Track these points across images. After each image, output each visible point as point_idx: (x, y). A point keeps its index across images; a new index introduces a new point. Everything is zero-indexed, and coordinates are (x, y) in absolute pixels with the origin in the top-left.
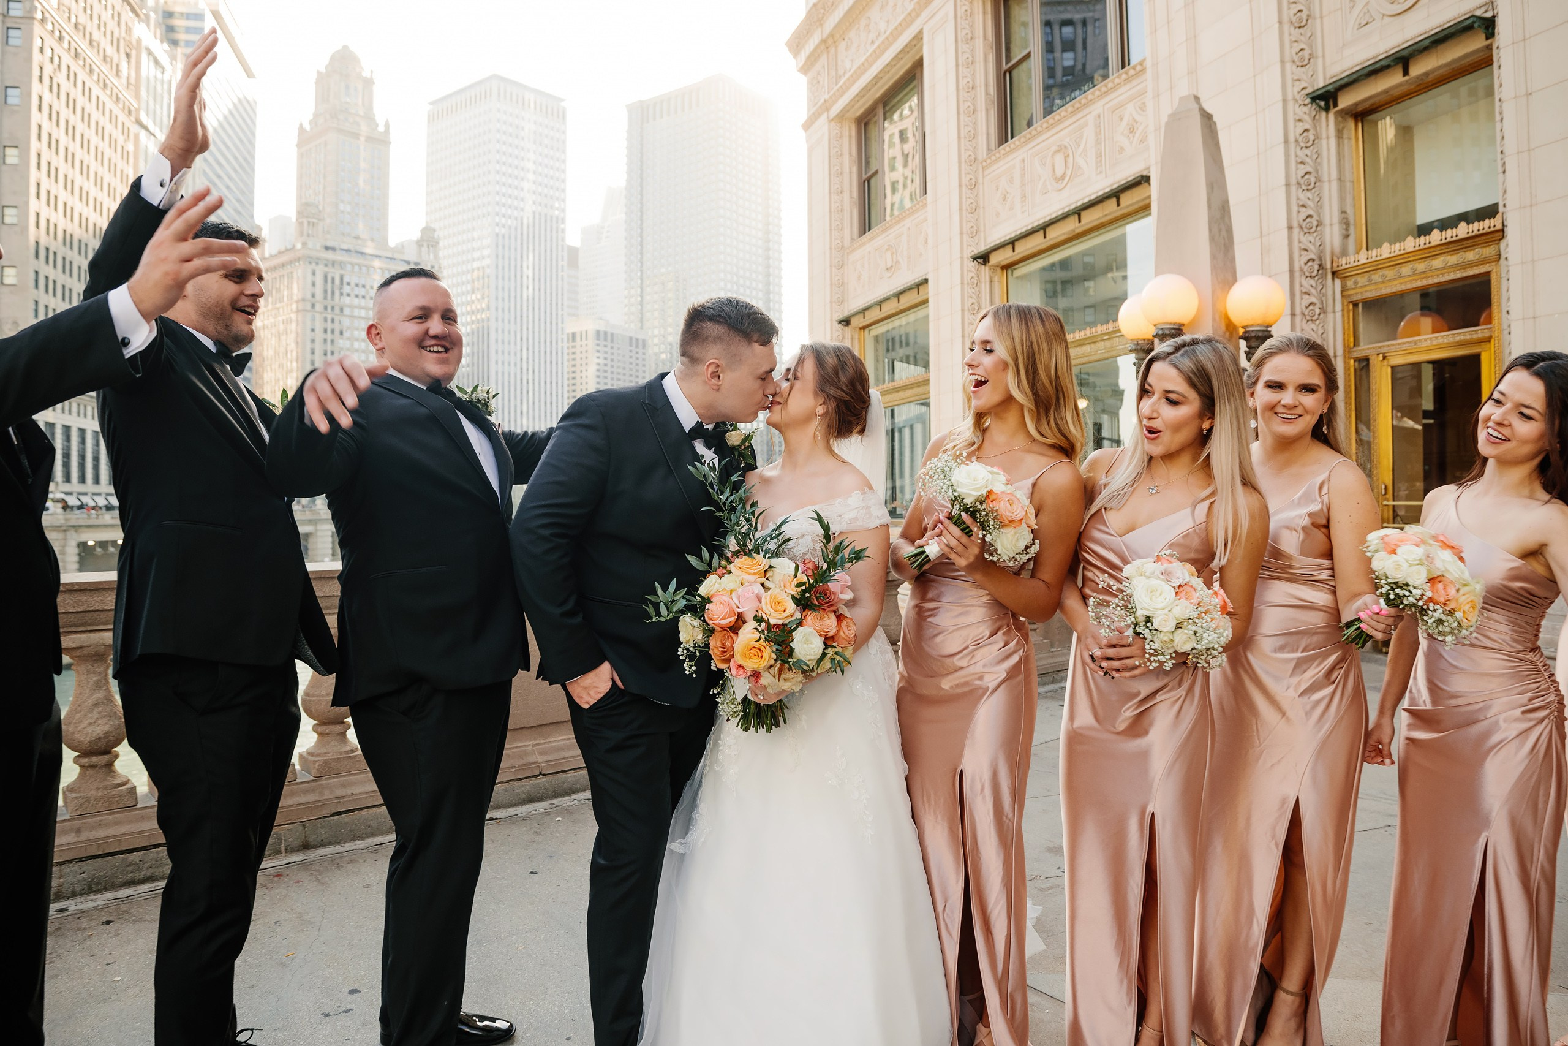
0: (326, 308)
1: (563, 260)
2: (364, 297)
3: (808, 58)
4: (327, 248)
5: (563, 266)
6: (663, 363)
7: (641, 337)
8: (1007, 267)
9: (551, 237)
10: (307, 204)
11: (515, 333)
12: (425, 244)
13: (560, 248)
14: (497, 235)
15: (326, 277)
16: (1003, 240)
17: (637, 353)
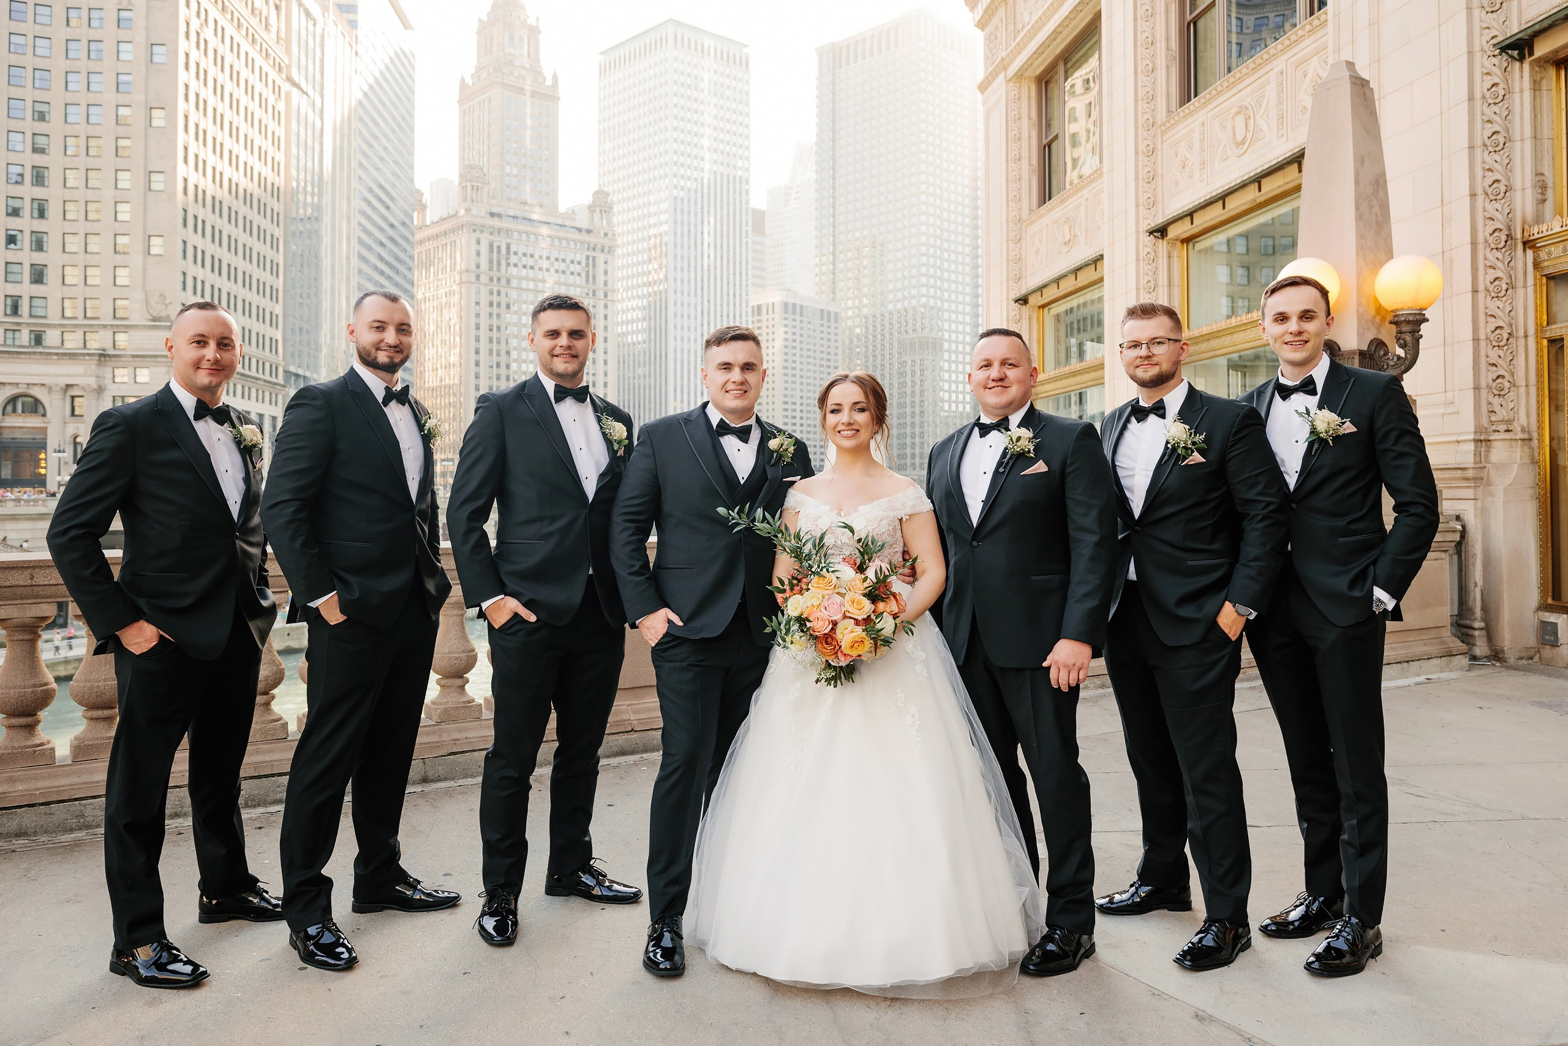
0: (491, 279)
1: (747, 226)
2: (532, 268)
3: (985, 11)
4: (492, 215)
5: (747, 231)
6: (858, 339)
7: (833, 309)
8: (1187, 241)
9: (735, 200)
10: (470, 167)
11: (696, 305)
12: (598, 210)
13: (744, 212)
14: (676, 198)
15: (491, 246)
16: (1180, 211)
17: (829, 327)
